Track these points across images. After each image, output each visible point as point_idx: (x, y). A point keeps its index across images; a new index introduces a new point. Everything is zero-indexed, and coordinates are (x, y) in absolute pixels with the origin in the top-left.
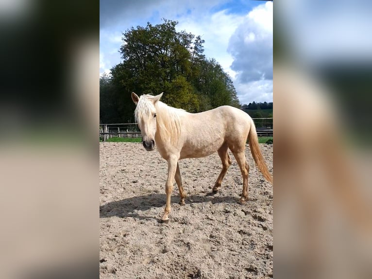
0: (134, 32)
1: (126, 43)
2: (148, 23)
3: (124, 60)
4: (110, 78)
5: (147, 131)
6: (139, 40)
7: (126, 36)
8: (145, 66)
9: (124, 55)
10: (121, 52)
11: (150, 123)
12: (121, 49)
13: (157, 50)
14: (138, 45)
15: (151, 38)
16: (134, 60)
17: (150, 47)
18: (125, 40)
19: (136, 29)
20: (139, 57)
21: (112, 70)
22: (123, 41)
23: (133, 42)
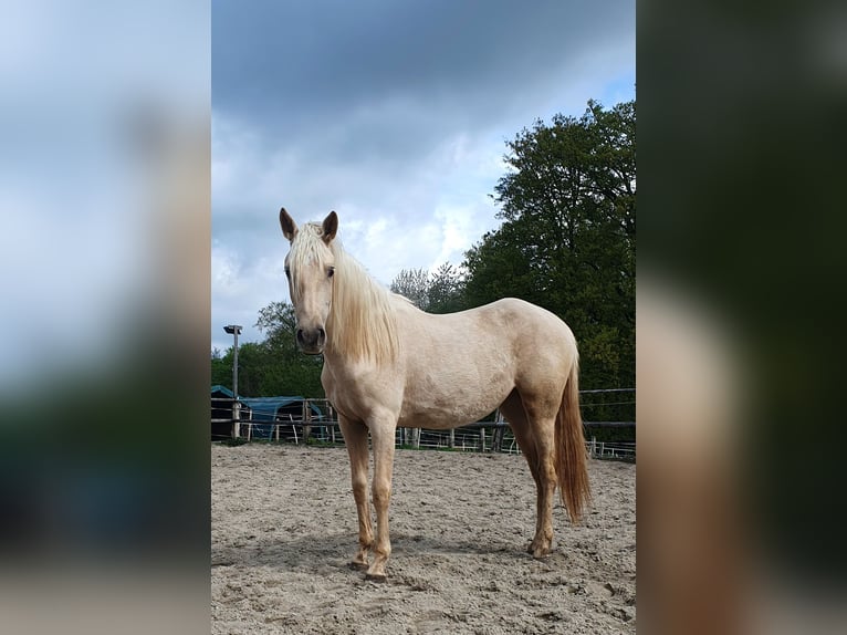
0: (544, 134)
1: (517, 171)
2: (590, 103)
3: (506, 220)
4: (462, 279)
5: (311, 306)
6: (559, 157)
7: (518, 150)
8: (571, 236)
9: (508, 207)
10: (499, 196)
11: (318, 290)
12: (498, 188)
13: (615, 183)
14: (554, 172)
15: (594, 145)
16: (536, 218)
17: (592, 175)
18: (513, 162)
19: (550, 124)
20: (552, 208)
21: (469, 254)
22: (509, 164)
23: (536, 167)
